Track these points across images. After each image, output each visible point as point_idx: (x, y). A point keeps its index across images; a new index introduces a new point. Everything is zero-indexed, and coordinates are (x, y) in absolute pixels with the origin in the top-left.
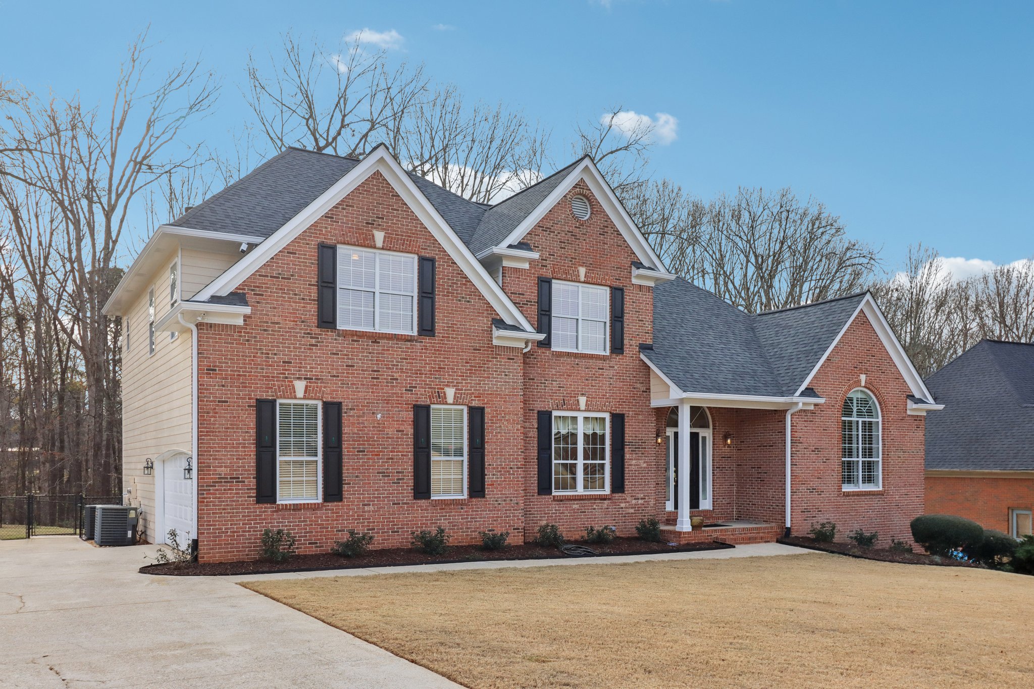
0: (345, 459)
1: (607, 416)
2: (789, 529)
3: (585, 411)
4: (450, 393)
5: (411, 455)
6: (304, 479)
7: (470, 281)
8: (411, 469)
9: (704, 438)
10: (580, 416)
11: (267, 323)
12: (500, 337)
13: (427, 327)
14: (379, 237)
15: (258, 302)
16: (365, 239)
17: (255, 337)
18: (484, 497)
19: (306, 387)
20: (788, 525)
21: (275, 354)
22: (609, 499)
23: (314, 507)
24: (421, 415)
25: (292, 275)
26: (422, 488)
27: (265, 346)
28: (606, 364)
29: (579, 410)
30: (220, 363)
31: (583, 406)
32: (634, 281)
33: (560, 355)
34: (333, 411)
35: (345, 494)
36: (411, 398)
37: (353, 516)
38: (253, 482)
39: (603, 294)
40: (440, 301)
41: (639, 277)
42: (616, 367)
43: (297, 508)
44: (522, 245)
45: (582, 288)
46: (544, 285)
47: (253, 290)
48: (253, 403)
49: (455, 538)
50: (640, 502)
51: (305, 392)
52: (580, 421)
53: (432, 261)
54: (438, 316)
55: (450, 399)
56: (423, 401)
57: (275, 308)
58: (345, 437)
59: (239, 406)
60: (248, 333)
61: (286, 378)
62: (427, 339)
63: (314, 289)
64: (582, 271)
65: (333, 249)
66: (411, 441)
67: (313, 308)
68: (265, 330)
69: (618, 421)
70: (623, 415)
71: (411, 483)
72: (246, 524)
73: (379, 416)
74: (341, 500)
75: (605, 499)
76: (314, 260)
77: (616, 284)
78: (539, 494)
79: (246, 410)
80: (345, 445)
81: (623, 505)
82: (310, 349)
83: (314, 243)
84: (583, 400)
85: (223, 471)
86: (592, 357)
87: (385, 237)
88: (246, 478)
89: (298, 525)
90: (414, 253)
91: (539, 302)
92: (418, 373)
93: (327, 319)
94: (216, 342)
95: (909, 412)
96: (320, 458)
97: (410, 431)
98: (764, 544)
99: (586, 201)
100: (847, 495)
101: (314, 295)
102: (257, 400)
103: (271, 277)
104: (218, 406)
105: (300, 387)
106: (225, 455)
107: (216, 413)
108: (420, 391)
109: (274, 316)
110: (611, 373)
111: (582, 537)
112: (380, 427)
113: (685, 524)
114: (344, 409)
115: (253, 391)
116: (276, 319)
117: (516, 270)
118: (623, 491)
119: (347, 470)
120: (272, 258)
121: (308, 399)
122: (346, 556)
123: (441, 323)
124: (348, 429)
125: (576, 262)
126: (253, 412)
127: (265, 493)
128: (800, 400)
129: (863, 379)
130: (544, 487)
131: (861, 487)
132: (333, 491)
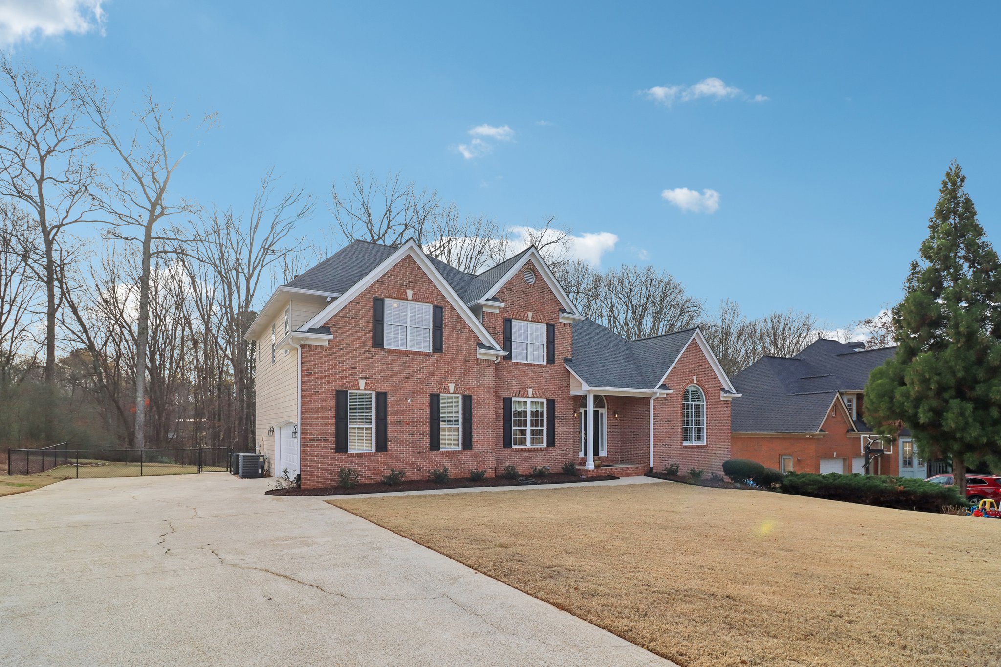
0: (389, 426)
1: (545, 401)
2: (651, 468)
3: (532, 397)
4: (452, 387)
5: (428, 424)
6: (364, 438)
7: (463, 320)
8: (428, 432)
9: (602, 414)
10: (529, 401)
11: (343, 344)
12: (481, 354)
13: (438, 347)
14: (410, 293)
15: (337, 332)
16: (402, 295)
17: (335, 353)
18: (471, 449)
19: (366, 383)
20: (651, 465)
21: (347, 363)
22: (546, 450)
23: (370, 455)
24: (434, 400)
25: (358, 316)
26: (435, 443)
27: (341, 358)
28: (544, 370)
29: (528, 397)
30: (314, 368)
31: (530, 395)
32: (561, 320)
33: (517, 364)
34: (382, 398)
35: (389, 448)
36: (428, 390)
37: (393, 460)
38: (334, 441)
39: (542, 329)
40: (446, 332)
41: (564, 318)
42: (550, 372)
43: (360, 455)
44: (494, 299)
45: (531, 325)
46: (508, 322)
47: (334, 325)
48: (334, 392)
49: (454, 473)
50: (564, 452)
51: (365, 386)
52: (529, 404)
53: (441, 308)
54: (445, 340)
55: (452, 391)
56: (436, 391)
57: (347, 336)
58: (389, 413)
59: (325, 394)
60: (331, 351)
61: (354, 377)
62: (438, 355)
63: (371, 325)
64: (530, 314)
65: (382, 300)
66: (428, 416)
67: (370, 336)
68: (341, 349)
69: (551, 403)
70: (554, 400)
71: (428, 441)
72: (330, 465)
73: (409, 401)
74: (386, 451)
75: (543, 450)
76: (371, 307)
77: (550, 322)
78: (504, 447)
79: (330, 397)
80: (389, 418)
81: (554, 454)
82: (368, 360)
83: (370, 298)
84: (530, 391)
85: (316, 433)
86: (536, 365)
87: (413, 294)
88: (330, 438)
89: (360, 466)
90: (430, 303)
91: (505, 333)
92: (433, 374)
93: (378, 342)
94: (312, 356)
95: (722, 399)
96: (374, 426)
97: (428, 409)
98: (637, 477)
99: (532, 272)
100: (686, 447)
101: (371, 328)
102: (336, 390)
103: (345, 317)
104: (313, 394)
105: (362, 383)
106: (316, 424)
107: (312, 399)
108: (433, 385)
109: (347, 340)
110: (547, 375)
111: (530, 473)
112: (410, 407)
113: (590, 465)
114: (388, 396)
115: (334, 385)
116: (348, 342)
117: (491, 313)
118: (554, 446)
119: (390, 433)
120: (346, 306)
121: (367, 390)
122: (389, 485)
123: (446, 345)
124: (390, 409)
125: (526, 309)
126: (334, 398)
127: (341, 447)
128: (658, 391)
129: (694, 379)
130: (507, 443)
131: (694, 443)
132: (382, 446)
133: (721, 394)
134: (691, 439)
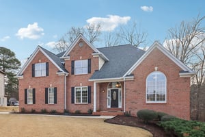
0: (36, 98)
1: (87, 87)
3: (82, 86)
6: (31, 100)
8: (45, 99)
9: (120, 90)
10: (81, 88)
14: (40, 61)
16: (38, 62)
21: (27, 82)
23: (32, 105)
24: (46, 89)
26: (47, 102)
29: (80, 86)
32: (93, 57)
33: (76, 75)
36: (45, 87)
38: (24, 101)
46: (73, 62)
53: (48, 63)
55: (51, 86)
56: (47, 87)
61: (28, 85)
65: (34, 64)
67: (32, 74)
70: (91, 86)
74: (35, 104)
75: (86, 105)
77: (89, 58)
80: (36, 95)
81: (90, 106)
84: (81, 84)
85: (21, 99)
90: (45, 62)
91: (72, 66)
97: (45, 92)
99: (82, 43)
105: (30, 87)
108: (46, 85)
113: (95, 111)
116: (27, 77)
117: (67, 60)
118: (90, 103)
126: (24, 91)
127: (26, 103)
128: (124, 78)
129: (156, 68)
130: (73, 102)
131: (156, 102)
132: (34, 102)
133: (180, 74)
134: (154, 100)
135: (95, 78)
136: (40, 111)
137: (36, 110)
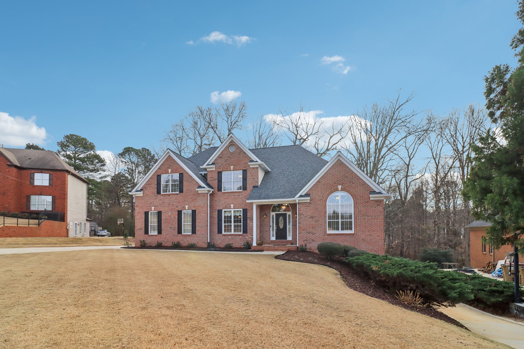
0: (162, 224)
1: (242, 210)
3: (233, 209)
4: (187, 207)
5: (177, 223)
6: (155, 229)
8: (177, 227)
9: (289, 215)
10: (232, 210)
11: (147, 194)
12: (200, 190)
13: (181, 190)
14: (170, 170)
15: (145, 190)
16: (167, 172)
17: (145, 198)
18: (195, 234)
20: (298, 245)
22: (242, 235)
23: (156, 236)
24: (180, 213)
25: (152, 183)
26: (180, 232)
27: (147, 200)
28: (241, 194)
29: (231, 209)
31: (232, 207)
32: (251, 166)
33: (225, 193)
35: (162, 233)
36: (177, 209)
37: (164, 237)
38: (144, 230)
39: (240, 173)
40: (185, 183)
42: (244, 194)
43: (152, 235)
44: (213, 164)
45: (233, 172)
46: (220, 174)
47: (144, 188)
52: (232, 212)
53: (182, 174)
54: (184, 187)
55: (187, 208)
56: (180, 209)
57: (148, 191)
58: (162, 219)
59: (141, 213)
61: (151, 206)
62: (181, 194)
64: (232, 167)
65: (160, 175)
66: (177, 220)
67: (156, 190)
69: (245, 211)
70: (247, 209)
71: (177, 230)
72: (143, 239)
73: (169, 214)
74: (161, 234)
75: (240, 235)
76: (156, 179)
77: (244, 169)
78: (218, 233)
80: (162, 221)
81: (247, 237)
82: (155, 199)
83: (156, 176)
84: (232, 206)
85: (139, 227)
86: (235, 192)
89: (152, 240)
90: (178, 173)
91: (218, 179)
92: (179, 202)
93: (159, 192)
94: (138, 200)
95: (371, 199)
96: (157, 224)
97: (177, 217)
99: (234, 145)
101: (156, 187)
102: (145, 212)
103: (148, 184)
104: (138, 213)
105: (153, 208)
106: (139, 224)
107: (138, 215)
108: (179, 207)
110: (243, 196)
112: (170, 216)
113: (254, 244)
114: (162, 212)
115: (144, 210)
116: (149, 194)
117: (211, 171)
118: (247, 233)
119: (163, 227)
121: (155, 211)
123: (185, 189)
124: (163, 217)
125: (230, 165)
126: (144, 214)
127: (146, 232)
128: (297, 199)
129: (340, 187)
130: (220, 231)
131: (340, 232)
132: (160, 232)
133: (371, 196)
134: (338, 229)
135: (254, 199)
136: (170, 244)
137: (164, 244)
